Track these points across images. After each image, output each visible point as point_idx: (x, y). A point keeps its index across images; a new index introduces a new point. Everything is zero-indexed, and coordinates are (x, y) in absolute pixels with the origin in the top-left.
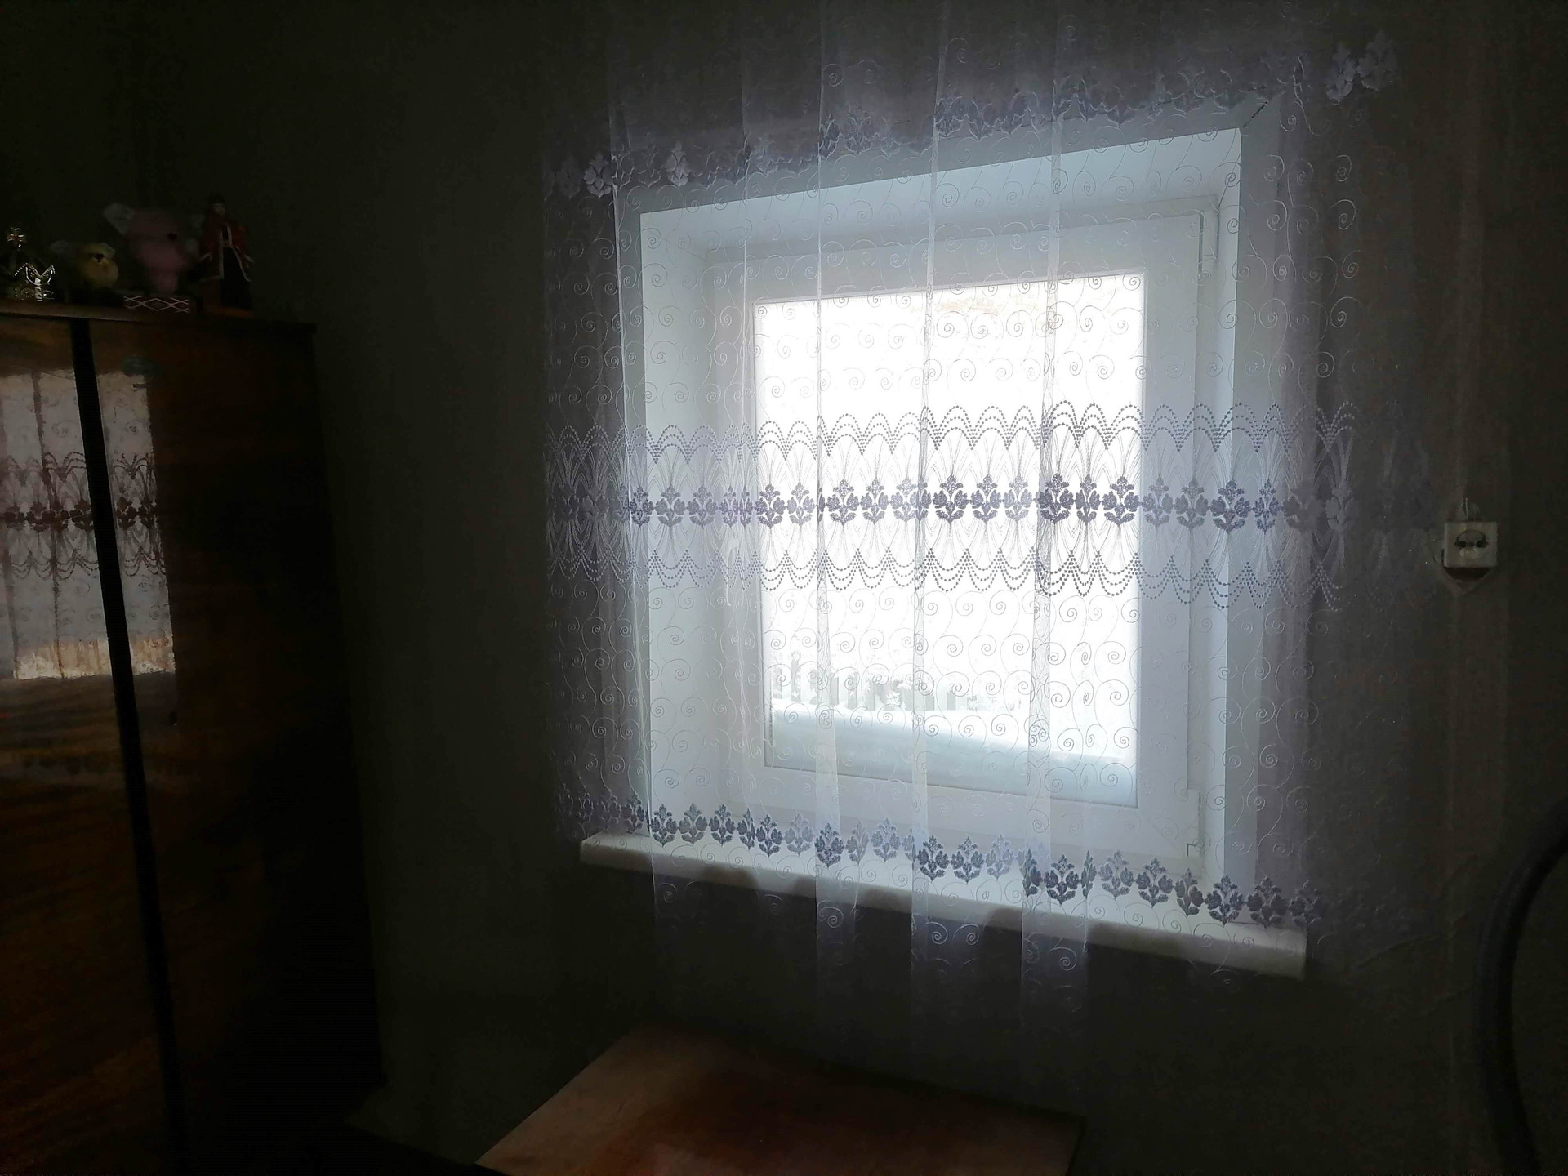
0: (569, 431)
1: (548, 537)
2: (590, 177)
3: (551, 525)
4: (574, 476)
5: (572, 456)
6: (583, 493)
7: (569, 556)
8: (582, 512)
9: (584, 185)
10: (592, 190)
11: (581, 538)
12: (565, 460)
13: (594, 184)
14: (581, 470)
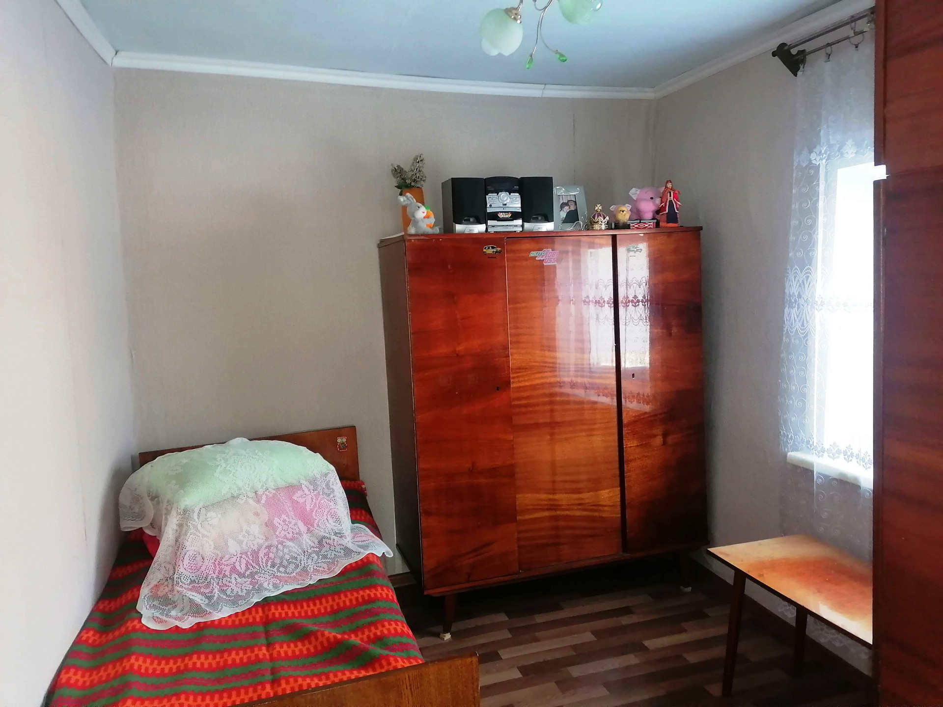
0: (796, 269)
1: (785, 315)
2: (813, 156)
3: (786, 310)
4: (796, 289)
5: (797, 279)
6: (800, 296)
7: (792, 324)
8: (798, 305)
9: (810, 161)
10: (814, 162)
11: (798, 316)
12: (793, 281)
13: (815, 159)
14: (800, 286)
